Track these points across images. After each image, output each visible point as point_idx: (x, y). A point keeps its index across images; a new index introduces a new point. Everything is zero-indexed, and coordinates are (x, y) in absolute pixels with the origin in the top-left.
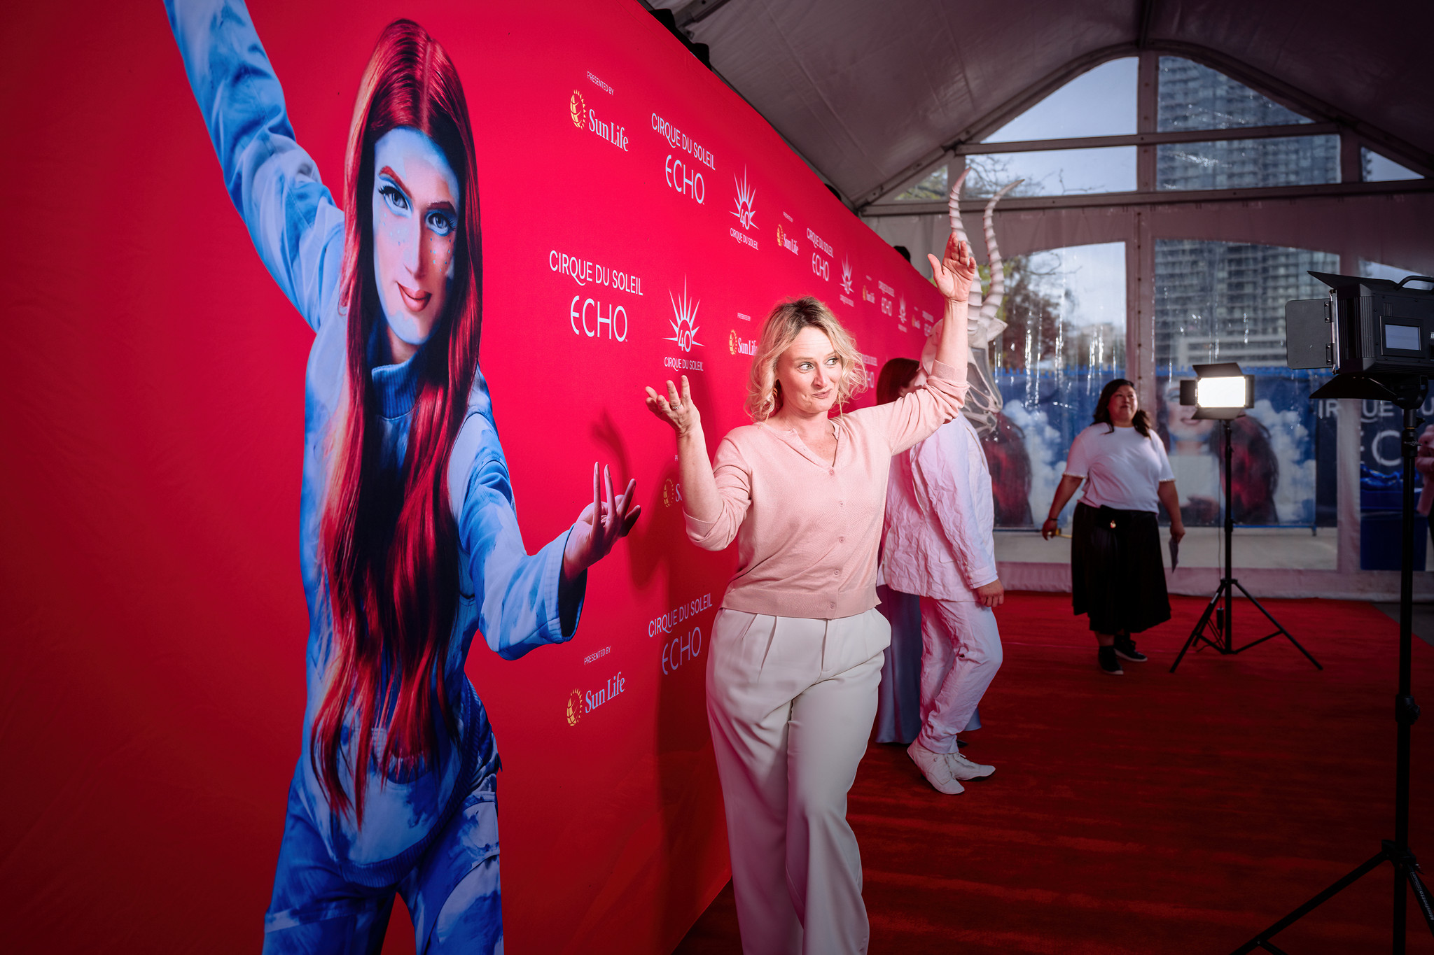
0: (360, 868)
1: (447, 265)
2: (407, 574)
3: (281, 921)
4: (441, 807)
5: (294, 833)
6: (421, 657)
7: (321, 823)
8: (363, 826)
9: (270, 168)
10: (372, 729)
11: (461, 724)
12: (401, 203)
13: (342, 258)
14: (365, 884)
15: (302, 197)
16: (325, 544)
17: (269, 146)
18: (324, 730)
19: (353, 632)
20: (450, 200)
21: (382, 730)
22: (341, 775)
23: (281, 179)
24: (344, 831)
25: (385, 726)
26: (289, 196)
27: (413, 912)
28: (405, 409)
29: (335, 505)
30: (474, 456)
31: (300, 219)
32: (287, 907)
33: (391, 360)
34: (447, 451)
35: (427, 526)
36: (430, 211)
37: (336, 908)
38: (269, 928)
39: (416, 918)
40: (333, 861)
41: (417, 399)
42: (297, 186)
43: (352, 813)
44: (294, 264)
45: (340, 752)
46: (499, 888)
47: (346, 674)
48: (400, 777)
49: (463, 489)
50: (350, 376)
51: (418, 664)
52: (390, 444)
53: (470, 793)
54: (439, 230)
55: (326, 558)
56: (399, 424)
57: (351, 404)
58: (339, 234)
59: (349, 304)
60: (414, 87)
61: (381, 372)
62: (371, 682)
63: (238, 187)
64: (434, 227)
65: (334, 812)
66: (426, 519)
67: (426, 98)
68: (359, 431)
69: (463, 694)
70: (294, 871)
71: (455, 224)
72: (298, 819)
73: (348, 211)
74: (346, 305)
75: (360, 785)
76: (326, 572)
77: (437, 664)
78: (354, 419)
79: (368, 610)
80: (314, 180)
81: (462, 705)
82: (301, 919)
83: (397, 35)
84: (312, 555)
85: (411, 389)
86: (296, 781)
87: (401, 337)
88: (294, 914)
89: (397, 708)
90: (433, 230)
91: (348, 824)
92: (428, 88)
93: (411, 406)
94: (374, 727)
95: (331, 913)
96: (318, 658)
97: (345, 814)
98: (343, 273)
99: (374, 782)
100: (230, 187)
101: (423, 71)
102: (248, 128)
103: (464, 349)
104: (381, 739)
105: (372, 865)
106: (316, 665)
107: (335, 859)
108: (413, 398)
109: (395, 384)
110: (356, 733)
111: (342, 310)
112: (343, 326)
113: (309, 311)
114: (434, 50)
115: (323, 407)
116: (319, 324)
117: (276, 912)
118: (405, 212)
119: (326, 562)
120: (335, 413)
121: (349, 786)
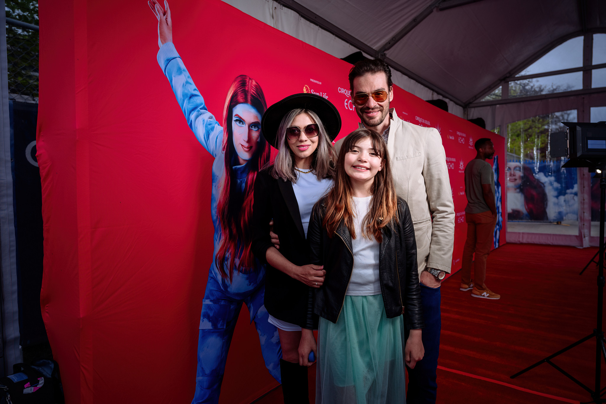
0: (232, 293)
1: (257, 139)
2: (245, 219)
3: (207, 302)
5: (211, 281)
7: (219, 280)
8: (232, 283)
9: (200, 118)
10: (235, 259)
12: (242, 123)
13: (223, 139)
14: (233, 298)
15: (210, 124)
16: (219, 211)
17: (200, 113)
18: (219, 257)
19: (228, 234)
20: (258, 121)
22: (225, 269)
23: (204, 121)
24: (226, 283)
25: (239, 258)
26: (206, 125)
27: (249, 308)
28: (244, 177)
29: (222, 201)
31: (209, 130)
32: (209, 299)
33: (240, 164)
36: (251, 124)
37: (224, 302)
38: (204, 303)
39: (250, 310)
41: (248, 175)
42: (208, 122)
43: (229, 279)
44: (208, 141)
45: (225, 263)
47: (226, 244)
48: (244, 272)
50: (226, 169)
51: (249, 244)
52: (239, 186)
54: (254, 129)
56: (242, 181)
57: (226, 176)
58: (221, 133)
59: (225, 150)
60: (245, 93)
61: (236, 168)
62: (234, 247)
63: (191, 124)
64: (253, 129)
65: (223, 278)
67: (249, 95)
68: (229, 182)
70: (211, 291)
71: (260, 127)
72: (212, 278)
73: (224, 127)
74: (224, 151)
75: (231, 273)
76: (219, 218)
78: (227, 179)
79: (233, 228)
80: (214, 120)
82: (213, 303)
83: (239, 79)
84: (215, 213)
85: (246, 172)
86: (211, 268)
87: (242, 158)
88: (211, 301)
89: (242, 255)
91: (228, 281)
92: (250, 92)
95: (222, 303)
96: (217, 239)
98: (223, 142)
99: (235, 273)
100: (189, 124)
101: (248, 87)
102: (194, 109)
103: (264, 160)
104: (237, 261)
105: (235, 293)
106: (217, 241)
107: (223, 290)
108: (247, 174)
109: (241, 170)
110: (230, 259)
111: (223, 152)
112: (223, 156)
113: (213, 153)
114: (252, 81)
115: (218, 176)
116: (216, 156)
117: (206, 299)
118: (242, 125)
119: (219, 215)
120: (221, 178)
121: (228, 272)
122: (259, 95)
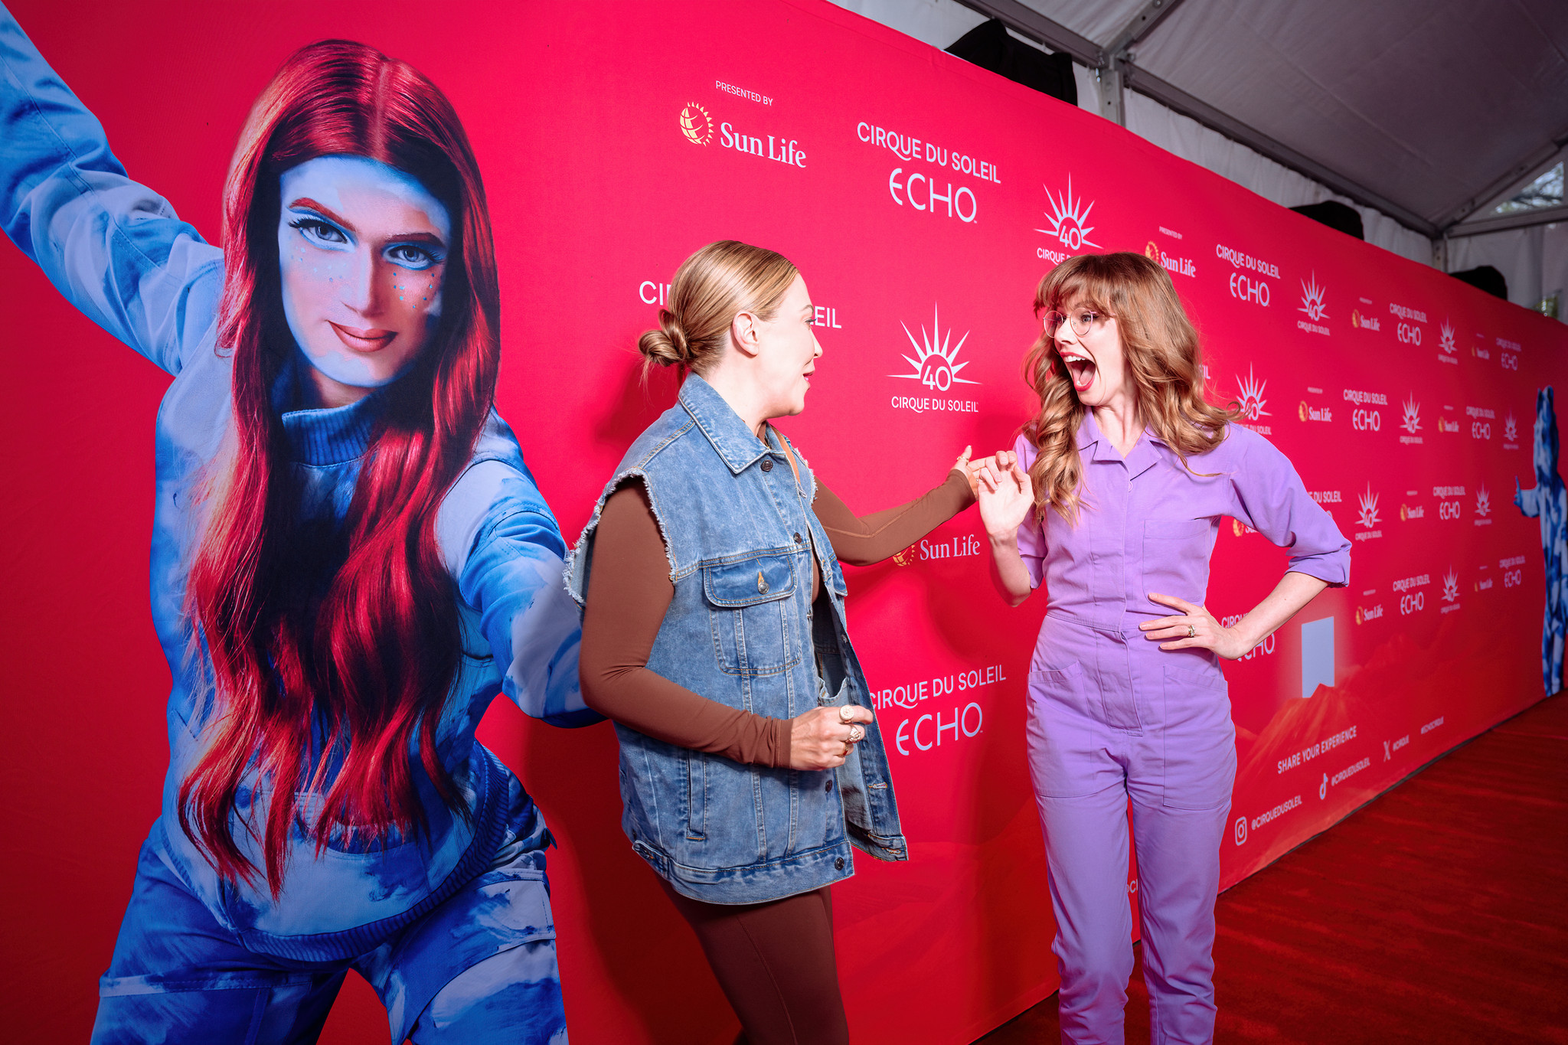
0: (278, 940)
1: (427, 301)
2: (357, 630)
3: (130, 987)
4: (434, 882)
5: (149, 896)
6: (388, 718)
7: (202, 888)
8: (282, 895)
9: (82, 207)
10: (296, 794)
11: (471, 795)
12: (335, 236)
14: (288, 957)
15: (141, 235)
16: (199, 596)
17: (79, 184)
18: (203, 790)
19: (254, 690)
20: (430, 231)
21: (314, 794)
22: (235, 840)
23: (103, 217)
24: (245, 899)
25: (320, 791)
26: (117, 235)
27: (385, 991)
28: (349, 457)
29: (216, 553)
30: (487, 505)
31: (139, 258)
32: (139, 971)
33: (323, 404)
34: (432, 500)
35: (394, 581)
36: (392, 244)
37: (231, 979)
38: (105, 992)
39: (388, 998)
40: (227, 930)
41: (371, 444)
42: (132, 224)
43: (262, 882)
44: (131, 304)
45: (235, 815)
46: (556, 975)
47: (244, 734)
48: (355, 846)
49: (466, 542)
50: (240, 421)
51: (383, 729)
52: (321, 494)
53: (493, 868)
54: (408, 264)
55: (201, 611)
56: (337, 472)
57: (242, 450)
58: (213, 272)
59: (232, 344)
60: (353, 112)
61: (300, 417)
62: (291, 742)
63: (23, 228)
64: (402, 259)
65: (227, 878)
66: (393, 572)
67: (379, 123)
68: (259, 479)
69: (474, 762)
70: (151, 937)
71: (442, 256)
72: (156, 881)
73: (229, 246)
74: (230, 346)
75: (274, 850)
76: (202, 625)
77: (421, 728)
78: (248, 465)
79: (282, 667)
80: (166, 216)
81: (472, 773)
82: (166, 986)
83: (322, 55)
84: (174, 608)
85: (359, 435)
86: (153, 840)
87: (339, 378)
88: (153, 980)
89: (342, 773)
90: (398, 264)
91: (254, 890)
92: (386, 111)
93: (358, 450)
94: (299, 790)
95: (224, 982)
96: (189, 716)
97: (248, 881)
98: (222, 313)
99: (302, 852)
100: (8, 228)
101: (373, 93)
103: (465, 393)
104: (313, 804)
105: (300, 938)
106: (185, 723)
107: (229, 927)
108: (365, 446)
109: (327, 429)
110: (265, 796)
111: (221, 351)
112: (226, 369)
113: (160, 354)
114: (397, 70)
115: (190, 453)
116: (180, 366)
117: (119, 975)
118: (340, 245)
119: (202, 616)
120: (213, 460)
121: (255, 852)
122: (435, 127)
